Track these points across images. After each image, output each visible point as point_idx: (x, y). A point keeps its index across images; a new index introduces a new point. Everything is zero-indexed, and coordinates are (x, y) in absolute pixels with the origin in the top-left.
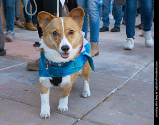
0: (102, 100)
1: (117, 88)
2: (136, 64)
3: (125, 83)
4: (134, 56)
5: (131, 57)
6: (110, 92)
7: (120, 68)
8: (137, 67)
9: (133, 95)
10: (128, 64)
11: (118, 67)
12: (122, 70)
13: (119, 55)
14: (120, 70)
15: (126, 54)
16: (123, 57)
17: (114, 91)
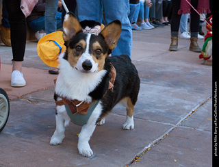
0: (129, 162)
1: (154, 142)
2: (186, 102)
3: (167, 133)
4: (182, 89)
5: (178, 90)
6: (143, 148)
7: (159, 108)
8: (186, 107)
9: (180, 153)
10: (173, 101)
11: (156, 107)
12: (163, 111)
13: (158, 87)
14: (160, 112)
15: (170, 86)
16: (165, 91)
17: (149, 146)
